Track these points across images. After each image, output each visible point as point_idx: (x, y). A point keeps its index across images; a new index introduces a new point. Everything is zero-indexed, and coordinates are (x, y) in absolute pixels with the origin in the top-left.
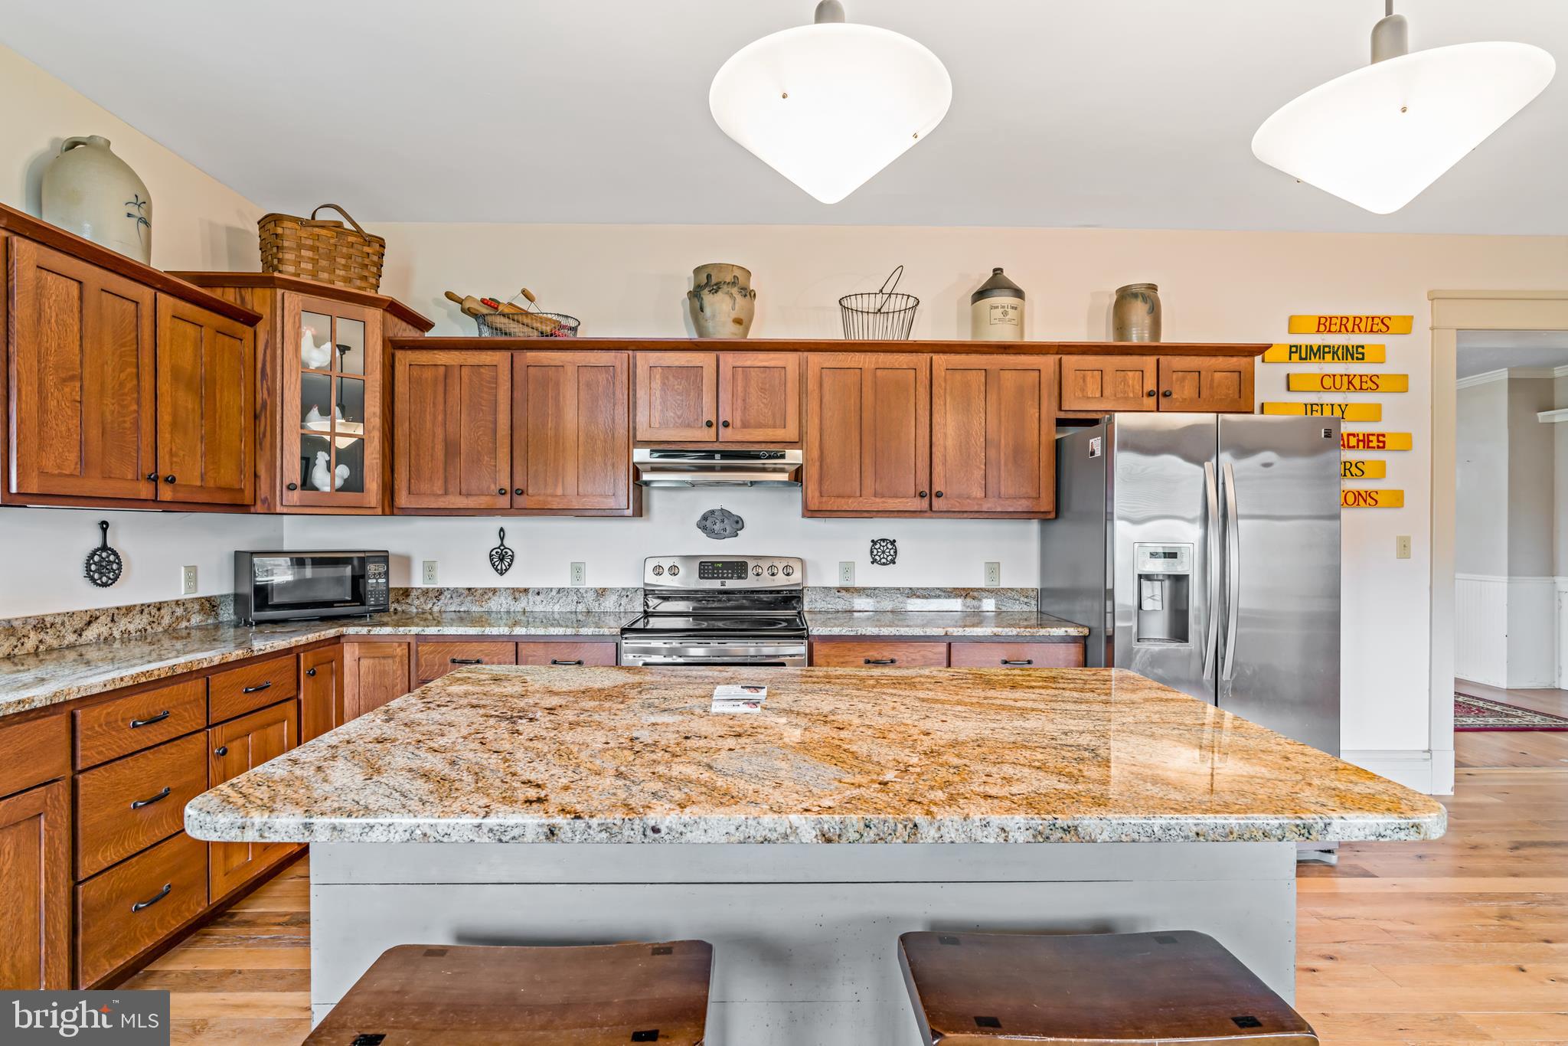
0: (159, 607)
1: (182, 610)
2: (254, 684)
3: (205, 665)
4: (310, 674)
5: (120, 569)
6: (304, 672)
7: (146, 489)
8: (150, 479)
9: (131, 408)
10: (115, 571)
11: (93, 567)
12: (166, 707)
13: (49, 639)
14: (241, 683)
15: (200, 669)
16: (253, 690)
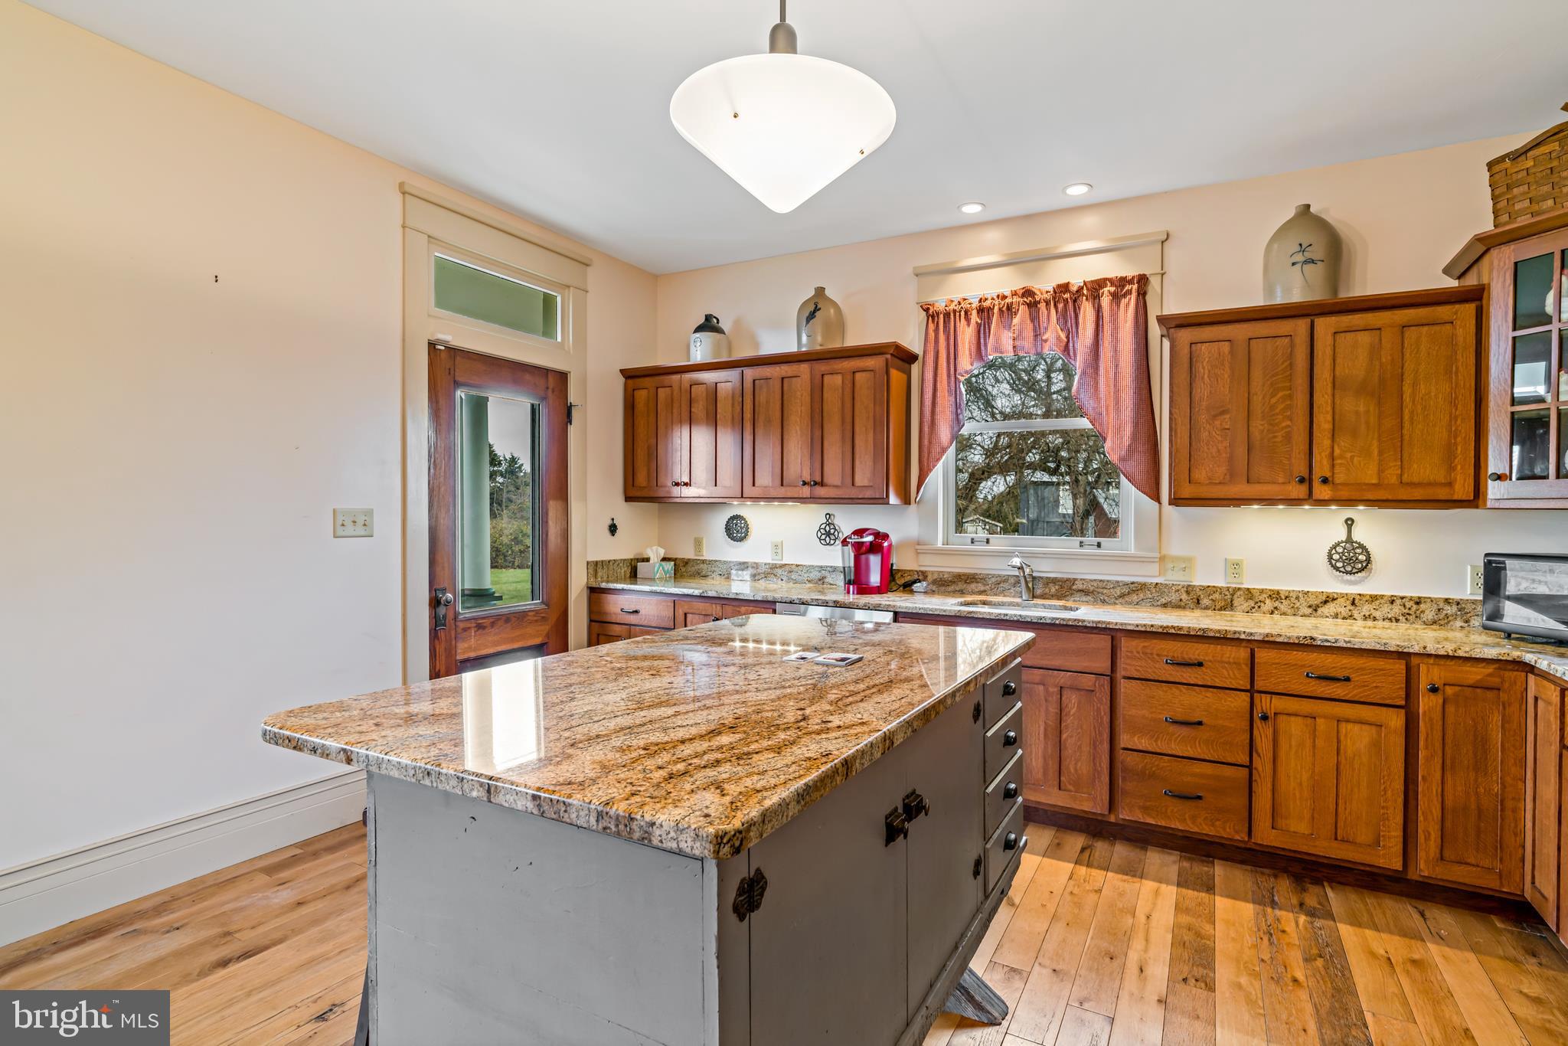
0: (1418, 601)
1: (1458, 609)
2: (1323, 673)
3: (1243, 636)
4: (1434, 690)
5: (1368, 560)
6: (1424, 684)
7: (1300, 491)
8: (1302, 480)
9: (1284, 424)
10: (1361, 562)
11: (1335, 557)
12: (1201, 658)
13: (1283, 608)
14: (1303, 666)
15: (1238, 639)
16: (1319, 678)
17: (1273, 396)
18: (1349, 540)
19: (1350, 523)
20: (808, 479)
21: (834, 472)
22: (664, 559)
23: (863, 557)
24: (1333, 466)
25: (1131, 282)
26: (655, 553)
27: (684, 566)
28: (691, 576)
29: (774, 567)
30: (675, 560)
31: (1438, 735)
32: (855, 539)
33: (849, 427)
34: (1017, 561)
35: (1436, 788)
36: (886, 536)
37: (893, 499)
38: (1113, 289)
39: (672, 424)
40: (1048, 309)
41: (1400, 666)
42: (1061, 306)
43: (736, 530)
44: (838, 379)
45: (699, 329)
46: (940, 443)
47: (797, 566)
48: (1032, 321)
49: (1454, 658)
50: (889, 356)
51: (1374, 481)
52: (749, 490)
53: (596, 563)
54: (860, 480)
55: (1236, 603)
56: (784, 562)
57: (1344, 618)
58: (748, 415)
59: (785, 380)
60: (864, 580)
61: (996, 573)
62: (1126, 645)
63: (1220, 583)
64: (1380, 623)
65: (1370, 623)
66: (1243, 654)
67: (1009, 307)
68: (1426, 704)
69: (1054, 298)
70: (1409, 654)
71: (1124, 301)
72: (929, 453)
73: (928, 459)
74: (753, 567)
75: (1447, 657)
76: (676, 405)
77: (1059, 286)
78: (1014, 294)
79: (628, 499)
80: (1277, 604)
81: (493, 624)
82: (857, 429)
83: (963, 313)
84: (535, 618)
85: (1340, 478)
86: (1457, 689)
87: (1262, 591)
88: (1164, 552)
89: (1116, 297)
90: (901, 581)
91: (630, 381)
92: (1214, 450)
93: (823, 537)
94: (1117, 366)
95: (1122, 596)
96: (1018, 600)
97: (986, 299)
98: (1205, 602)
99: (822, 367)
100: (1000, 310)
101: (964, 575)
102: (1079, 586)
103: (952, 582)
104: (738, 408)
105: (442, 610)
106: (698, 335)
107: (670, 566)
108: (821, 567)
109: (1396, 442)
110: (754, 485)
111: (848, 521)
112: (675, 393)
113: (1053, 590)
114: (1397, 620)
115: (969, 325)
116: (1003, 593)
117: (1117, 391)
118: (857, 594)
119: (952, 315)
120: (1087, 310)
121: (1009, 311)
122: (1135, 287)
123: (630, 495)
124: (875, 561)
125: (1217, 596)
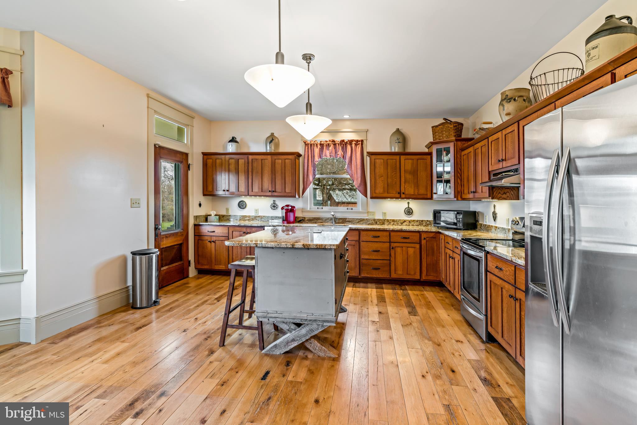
0: (422, 221)
1: (429, 222)
2: (404, 237)
3: (388, 230)
4: (424, 239)
5: (412, 212)
6: (423, 238)
7: (398, 195)
8: (399, 193)
9: (395, 180)
10: (411, 212)
11: (406, 211)
12: (379, 235)
13: (395, 224)
14: (400, 236)
15: (387, 230)
16: (404, 238)
17: (392, 173)
18: (408, 207)
19: (408, 203)
20: (271, 190)
21: (279, 187)
22: (215, 215)
23: (289, 213)
24: (405, 190)
25: (359, 141)
26: (213, 213)
27: (223, 217)
28: (225, 220)
29: (256, 217)
30: (219, 215)
31: (425, 249)
32: (286, 208)
33: (283, 175)
34: (333, 213)
35: (425, 260)
36: (294, 207)
37: (297, 197)
38: (355, 143)
39: (222, 171)
40: (339, 146)
41: (418, 234)
42: (342, 145)
43: (242, 205)
44: (280, 161)
45: (230, 141)
46: (310, 181)
47: (264, 216)
48: (335, 149)
49: (428, 232)
50: (296, 155)
51: (413, 194)
52: (250, 193)
53: (196, 216)
54: (287, 190)
55: (385, 223)
56: (259, 215)
57: (408, 226)
58: (250, 170)
59: (263, 160)
60: (289, 220)
61: (325, 217)
62: (362, 233)
63: (382, 218)
64: (415, 226)
65: (413, 226)
66: (388, 233)
67: (328, 144)
68: (423, 242)
69: (340, 143)
70: (420, 231)
71: (358, 146)
72: (307, 183)
73: (306, 185)
74: (248, 217)
75: (427, 232)
76: (223, 165)
77: (342, 140)
78: (330, 141)
79: (204, 195)
80: (394, 223)
81: (170, 236)
82: (286, 175)
83: (315, 145)
84: (180, 235)
85: (406, 193)
86: (428, 238)
87: (391, 220)
88: (368, 211)
89: (356, 145)
90: (298, 220)
91: (205, 157)
92: (380, 185)
93: (272, 207)
94: (356, 163)
95: (358, 222)
96: (332, 224)
97: (322, 141)
98: (378, 223)
99: (275, 157)
100: (326, 145)
101: (316, 218)
102: (347, 220)
103: (313, 220)
104: (246, 168)
105: (157, 231)
106: (230, 143)
107: (218, 217)
108: (272, 216)
109: (417, 185)
110: (252, 191)
111: (281, 203)
112: (223, 161)
113: (341, 221)
114: (418, 226)
115: (317, 148)
116: (327, 222)
117: (357, 169)
118: (287, 223)
119: (312, 145)
120: (349, 147)
121: (328, 145)
122: (361, 143)
123: (205, 193)
124: (291, 214)
125: (381, 221)
